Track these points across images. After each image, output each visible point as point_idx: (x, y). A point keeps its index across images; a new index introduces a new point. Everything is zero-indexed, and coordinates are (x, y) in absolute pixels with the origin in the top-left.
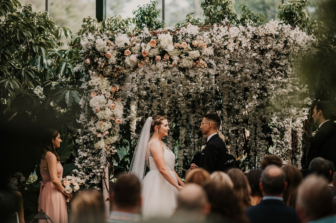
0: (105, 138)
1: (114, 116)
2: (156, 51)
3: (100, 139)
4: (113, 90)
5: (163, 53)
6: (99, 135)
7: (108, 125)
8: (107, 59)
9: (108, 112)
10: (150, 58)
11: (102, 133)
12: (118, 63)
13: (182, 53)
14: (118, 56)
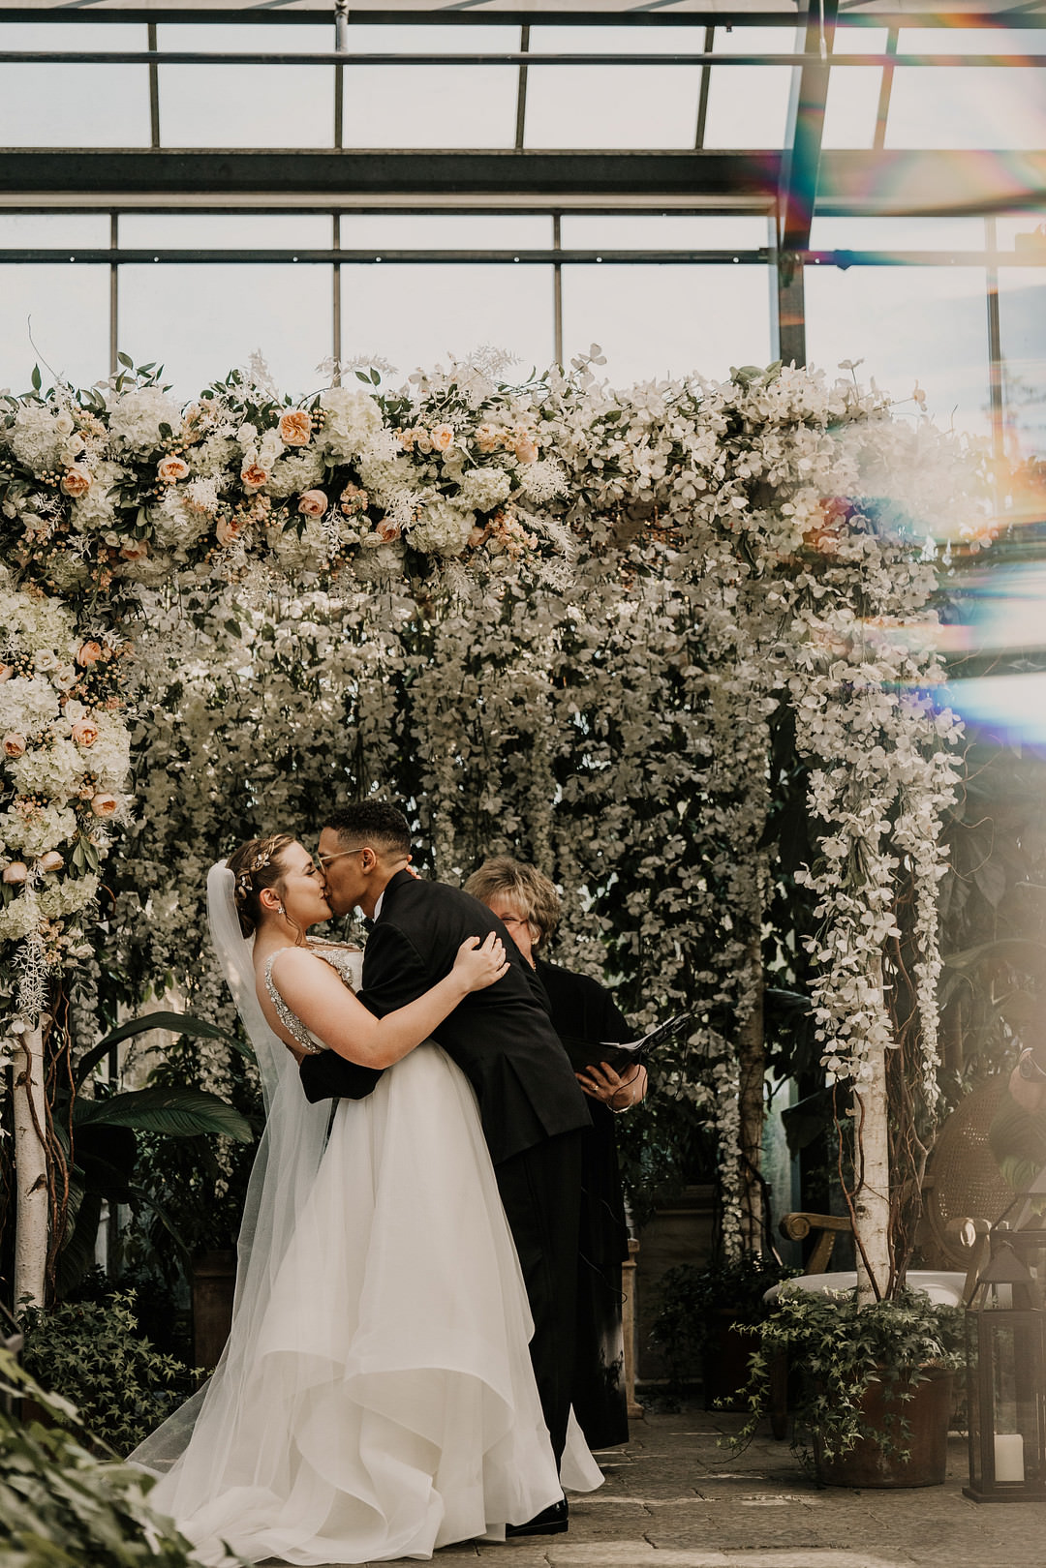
0: (41, 887)
1: (89, 779)
2: (305, 470)
3: (16, 888)
4: (89, 655)
5: (339, 477)
6: (17, 872)
7: (61, 824)
8: (68, 502)
9: (67, 760)
10: (276, 503)
11: (29, 862)
12: (126, 520)
13: (425, 480)
14: (122, 487)
